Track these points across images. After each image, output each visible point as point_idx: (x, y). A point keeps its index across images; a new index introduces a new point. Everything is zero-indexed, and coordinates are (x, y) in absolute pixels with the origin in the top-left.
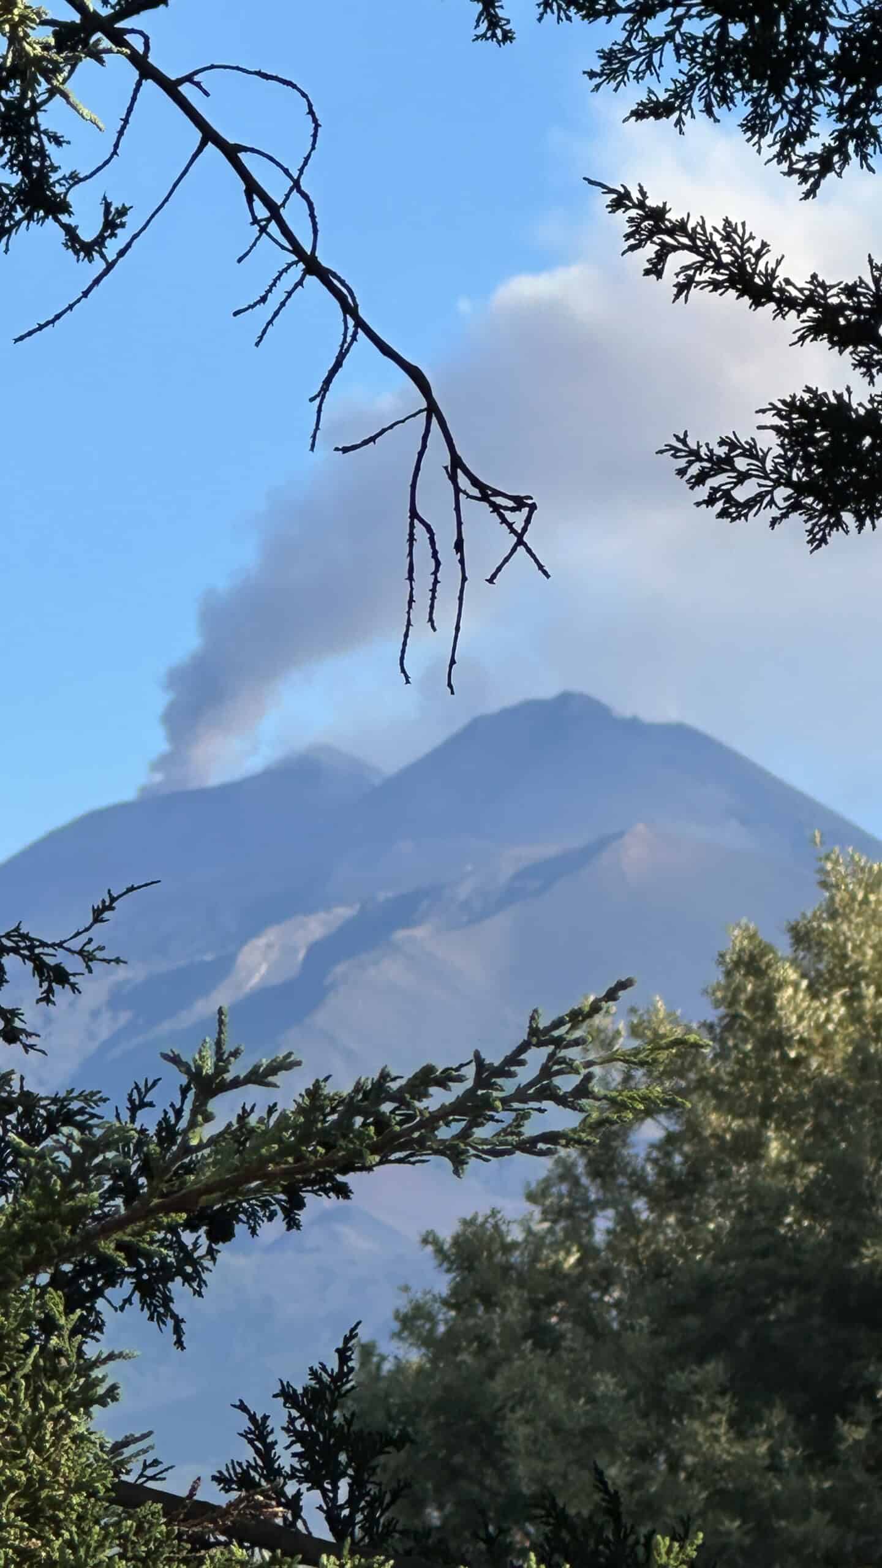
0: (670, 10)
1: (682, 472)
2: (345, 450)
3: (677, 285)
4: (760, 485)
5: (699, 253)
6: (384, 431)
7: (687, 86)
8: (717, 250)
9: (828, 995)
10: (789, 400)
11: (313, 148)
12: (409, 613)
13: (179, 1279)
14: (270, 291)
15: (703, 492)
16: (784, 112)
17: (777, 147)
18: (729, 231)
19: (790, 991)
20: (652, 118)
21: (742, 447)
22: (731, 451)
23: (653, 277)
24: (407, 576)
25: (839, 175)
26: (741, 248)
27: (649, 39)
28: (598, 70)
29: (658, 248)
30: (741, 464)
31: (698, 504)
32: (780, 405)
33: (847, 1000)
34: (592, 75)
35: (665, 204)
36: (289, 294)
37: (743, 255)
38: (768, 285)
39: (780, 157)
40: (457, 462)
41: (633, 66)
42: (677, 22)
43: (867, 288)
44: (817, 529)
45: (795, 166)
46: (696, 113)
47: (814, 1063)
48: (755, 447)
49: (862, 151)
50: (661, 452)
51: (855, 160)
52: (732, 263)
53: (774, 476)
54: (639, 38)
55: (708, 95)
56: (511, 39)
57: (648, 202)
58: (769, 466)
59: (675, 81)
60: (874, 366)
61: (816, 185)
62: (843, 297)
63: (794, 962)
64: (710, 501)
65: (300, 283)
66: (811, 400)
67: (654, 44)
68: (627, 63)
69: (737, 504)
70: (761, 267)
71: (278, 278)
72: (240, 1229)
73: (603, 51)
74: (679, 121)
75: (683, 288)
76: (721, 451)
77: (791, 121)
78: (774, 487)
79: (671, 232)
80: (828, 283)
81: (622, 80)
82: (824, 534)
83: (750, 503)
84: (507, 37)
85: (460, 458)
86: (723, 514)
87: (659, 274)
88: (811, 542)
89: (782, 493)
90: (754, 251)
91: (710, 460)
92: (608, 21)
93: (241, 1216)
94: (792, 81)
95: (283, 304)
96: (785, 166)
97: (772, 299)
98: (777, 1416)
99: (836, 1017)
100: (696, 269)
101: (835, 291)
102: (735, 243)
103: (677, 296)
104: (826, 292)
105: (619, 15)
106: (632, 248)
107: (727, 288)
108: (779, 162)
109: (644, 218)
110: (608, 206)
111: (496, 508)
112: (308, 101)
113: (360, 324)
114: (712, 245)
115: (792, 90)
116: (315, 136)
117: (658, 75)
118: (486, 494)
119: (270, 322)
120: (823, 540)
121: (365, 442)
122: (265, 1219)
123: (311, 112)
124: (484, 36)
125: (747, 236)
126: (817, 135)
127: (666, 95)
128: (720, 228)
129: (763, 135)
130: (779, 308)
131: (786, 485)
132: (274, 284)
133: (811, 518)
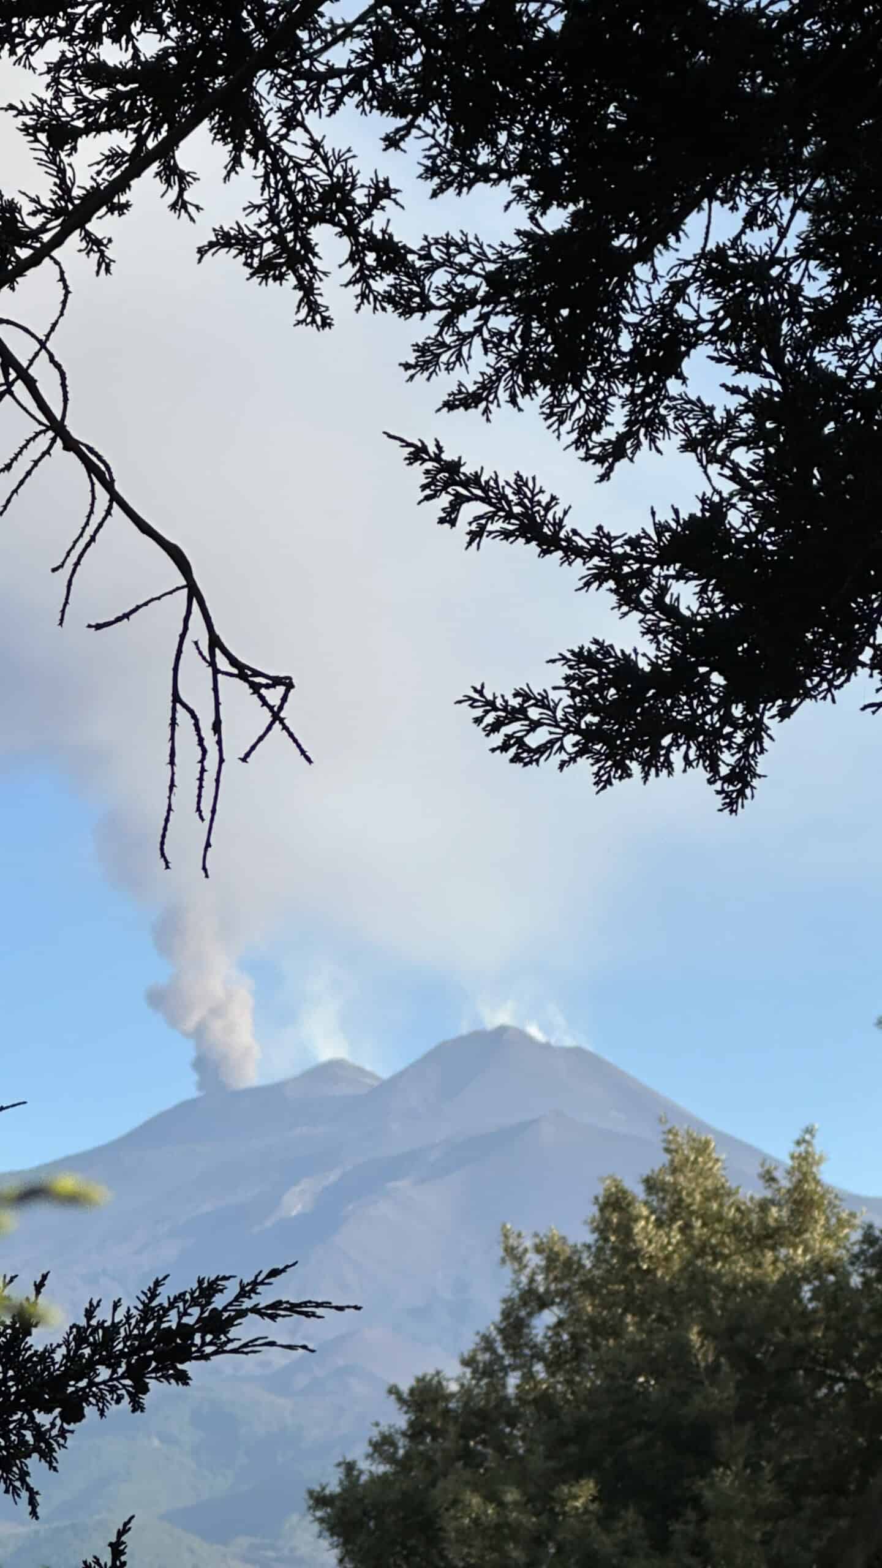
0: (479, 307)
1: (478, 720)
2: (98, 627)
3: (470, 533)
4: (551, 733)
5: (491, 504)
6: (138, 608)
7: (494, 378)
8: (509, 502)
9: (670, 1226)
10: (577, 650)
11: (62, 314)
12: (169, 798)
13: (35, 1456)
14: (15, 459)
15: (498, 739)
16: (582, 401)
17: (575, 435)
18: (520, 483)
19: (643, 1223)
20: (462, 409)
21: (535, 698)
22: (524, 701)
23: (447, 526)
24: (168, 759)
25: (631, 460)
26: (531, 500)
27: (459, 333)
28: (412, 362)
29: (452, 498)
30: (534, 713)
31: (493, 750)
32: (569, 655)
33: (682, 1230)
34: (407, 366)
35: (460, 458)
36: (36, 463)
37: (533, 507)
38: (556, 533)
39: (578, 444)
40: (215, 642)
41: (444, 358)
42: (484, 318)
43: (650, 538)
44: (602, 772)
45: (592, 452)
46: (502, 403)
47: (659, 1274)
48: (547, 698)
49: (651, 435)
50: (460, 702)
51: (645, 442)
52: (522, 514)
53: (564, 724)
54: (450, 332)
55: (513, 386)
56: (330, 325)
57: (444, 456)
58: (559, 714)
59: (483, 374)
60: (660, 633)
61: (611, 468)
62: (628, 549)
63: (646, 1203)
64: (504, 747)
65: (47, 452)
66: (598, 652)
67: (464, 338)
68: (439, 355)
69: (529, 750)
70: (550, 517)
71: (25, 446)
72: (90, 1411)
73: (417, 345)
74: (486, 411)
75: (475, 536)
76: (515, 702)
77: (587, 411)
78: (564, 735)
79: (465, 484)
80: (612, 534)
81: (434, 371)
82: (609, 777)
83: (542, 749)
84: (326, 323)
85: (218, 637)
86: (516, 759)
87: (453, 523)
88: (597, 783)
89: (570, 740)
90: (543, 504)
91: (505, 709)
92: (422, 318)
93: (91, 1399)
94: (589, 373)
95: (29, 473)
96: (582, 452)
97: (559, 547)
98: (630, 1514)
99: (674, 1241)
100: (488, 519)
101: (619, 542)
102: (525, 496)
103: (470, 544)
104: (611, 542)
105: (433, 312)
106: (428, 498)
107: (517, 537)
108: (577, 448)
109: (439, 471)
110: (406, 459)
111: (256, 688)
112: (61, 268)
113: (115, 498)
114: (504, 497)
115: (589, 382)
116: (64, 302)
117: (467, 366)
118: (243, 672)
119: (15, 491)
120: (609, 782)
121: (119, 619)
122: (113, 1402)
123: (62, 279)
124: (305, 320)
125: (537, 490)
126: (612, 425)
127: (474, 388)
128: (512, 482)
129: (561, 422)
130: (567, 556)
131: (575, 733)
132: (20, 452)
133: (598, 761)
